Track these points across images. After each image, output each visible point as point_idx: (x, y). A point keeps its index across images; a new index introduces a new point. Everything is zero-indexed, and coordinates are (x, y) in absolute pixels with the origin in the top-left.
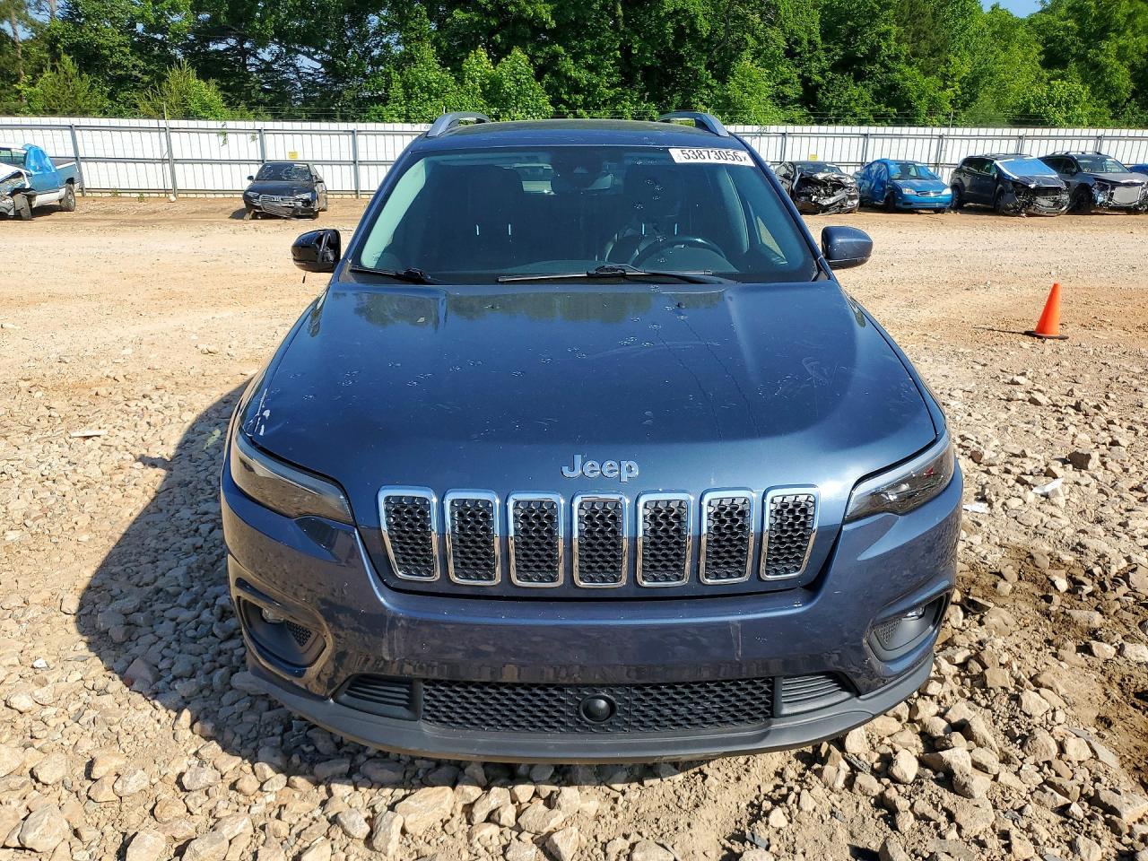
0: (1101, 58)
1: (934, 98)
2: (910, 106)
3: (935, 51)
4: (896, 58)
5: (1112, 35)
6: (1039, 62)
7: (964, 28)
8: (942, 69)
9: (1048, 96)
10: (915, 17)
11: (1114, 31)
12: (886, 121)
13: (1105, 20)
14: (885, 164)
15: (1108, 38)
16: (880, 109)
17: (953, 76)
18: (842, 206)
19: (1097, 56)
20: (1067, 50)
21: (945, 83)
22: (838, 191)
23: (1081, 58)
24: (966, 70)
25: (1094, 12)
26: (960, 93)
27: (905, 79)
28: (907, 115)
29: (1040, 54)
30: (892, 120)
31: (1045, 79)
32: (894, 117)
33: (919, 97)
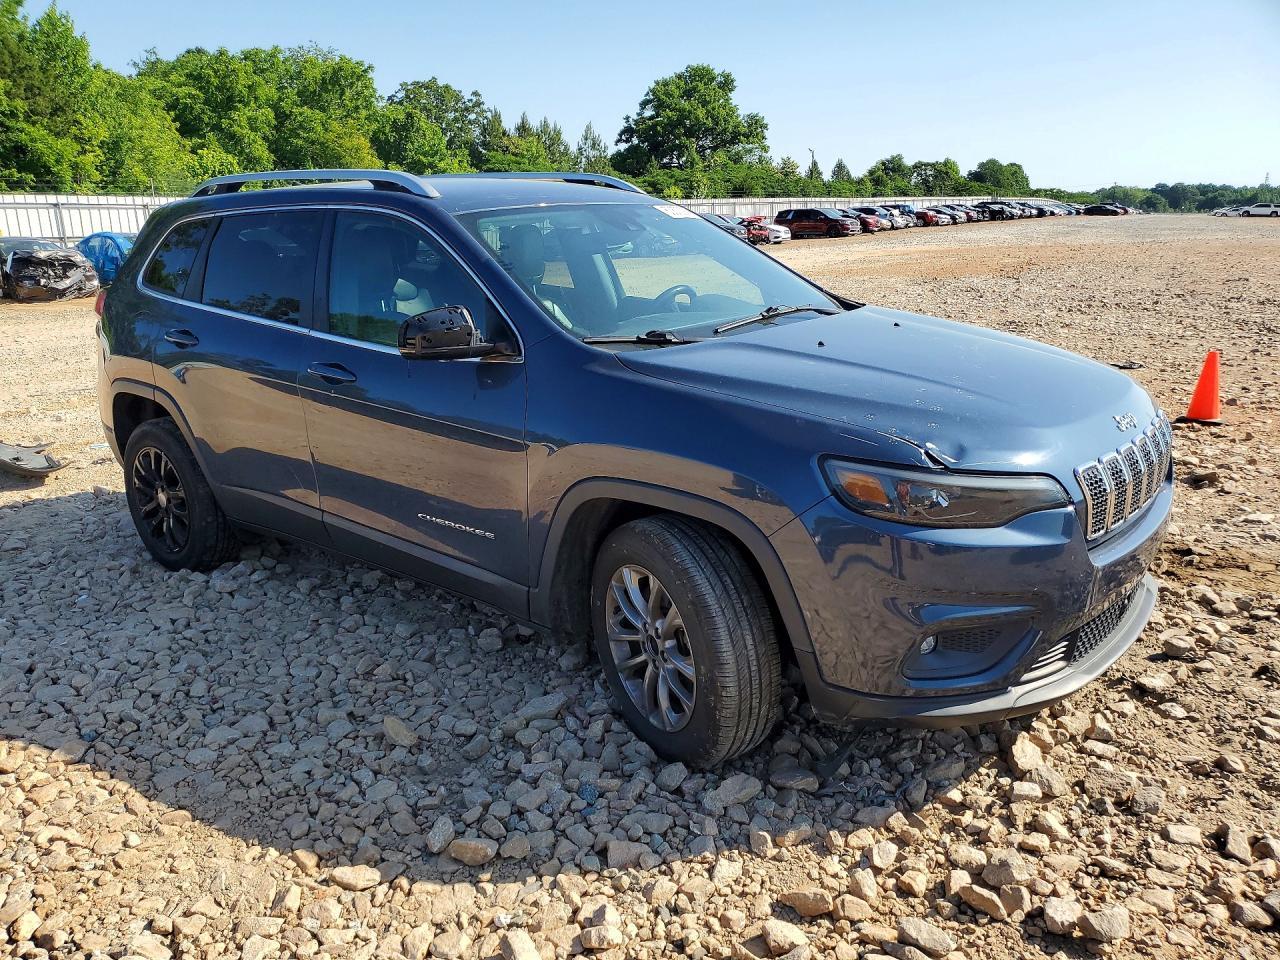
0: (236, 128)
1: (76, 164)
2: (48, 171)
3: (57, 110)
4: (13, 115)
5: (240, 105)
6: (177, 129)
7: (83, 87)
8: (74, 130)
9: (201, 166)
10: (21, 70)
11: (240, 102)
12: (23, 189)
13: (228, 90)
14: (111, 238)
15: (236, 109)
16: (11, 175)
17: (90, 139)
18: (80, 289)
19: (231, 126)
20: (199, 118)
21: (83, 148)
22: (72, 271)
23: (216, 128)
24: (104, 134)
25: (215, 81)
26: (103, 158)
27: (33, 140)
28: (48, 182)
29: (174, 121)
30: (31, 188)
31: (188, 148)
32: (32, 184)
33: (58, 162)
